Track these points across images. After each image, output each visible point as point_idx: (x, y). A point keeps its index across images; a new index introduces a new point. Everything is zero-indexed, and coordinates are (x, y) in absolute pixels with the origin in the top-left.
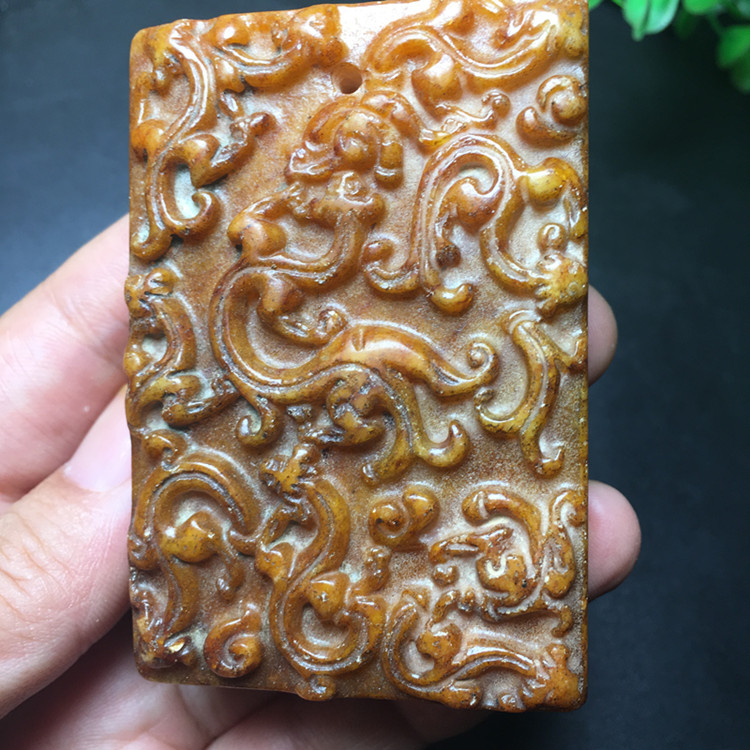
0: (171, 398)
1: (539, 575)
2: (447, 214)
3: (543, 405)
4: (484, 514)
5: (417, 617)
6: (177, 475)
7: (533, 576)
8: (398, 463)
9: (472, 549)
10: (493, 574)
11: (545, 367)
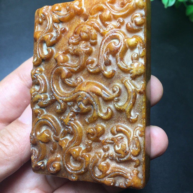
0: (40, 100)
1: (129, 150)
2: (107, 51)
3: (131, 103)
4: (116, 132)
5: (98, 160)
6: (41, 120)
7: (128, 150)
8: (94, 118)
9: (113, 142)
10: (117, 149)
11: (132, 92)
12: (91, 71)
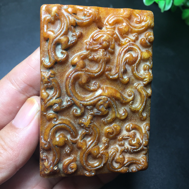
0: (56, 105)
2: (126, 61)
3: (144, 105)
5: (116, 154)
7: (142, 142)
10: (134, 143)
11: (145, 96)
12: (111, 77)
